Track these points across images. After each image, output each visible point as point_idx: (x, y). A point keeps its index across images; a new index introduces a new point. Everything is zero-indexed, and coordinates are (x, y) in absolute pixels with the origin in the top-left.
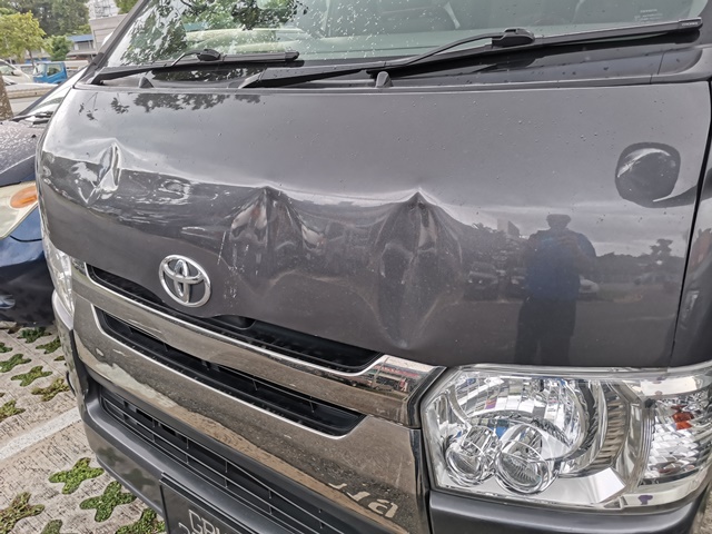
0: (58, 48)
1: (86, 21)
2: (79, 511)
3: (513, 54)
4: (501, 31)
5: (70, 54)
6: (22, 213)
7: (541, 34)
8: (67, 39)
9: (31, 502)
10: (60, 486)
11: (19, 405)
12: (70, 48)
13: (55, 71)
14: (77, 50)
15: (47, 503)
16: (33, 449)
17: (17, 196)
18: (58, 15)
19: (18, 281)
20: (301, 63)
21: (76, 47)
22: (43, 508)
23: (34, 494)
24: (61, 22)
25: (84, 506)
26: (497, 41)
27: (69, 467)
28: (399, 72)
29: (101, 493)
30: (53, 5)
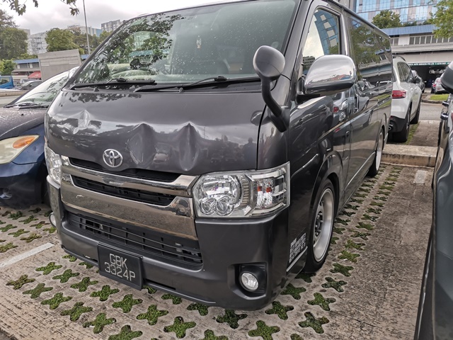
0: (6, 67)
1: (26, 51)
2: (52, 280)
3: (221, 84)
4: (217, 76)
5: (14, 71)
6: (19, 150)
7: (229, 77)
8: (13, 62)
9: (28, 278)
10: (42, 272)
11: (14, 244)
12: (14, 67)
13: (6, 81)
14: (19, 69)
15: (37, 278)
16: (26, 260)
17: (16, 143)
18: (7, 47)
19: (14, 185)
20: (156, 84)
21: (19, 67)
22: (35, 280)
23: (29, 275)
24: (9, 52)
25: (54, 278)
26: (216, 79)
27: (45, 266)
28: (187, 88)
29: (62, 273)
30: (4, 41)
